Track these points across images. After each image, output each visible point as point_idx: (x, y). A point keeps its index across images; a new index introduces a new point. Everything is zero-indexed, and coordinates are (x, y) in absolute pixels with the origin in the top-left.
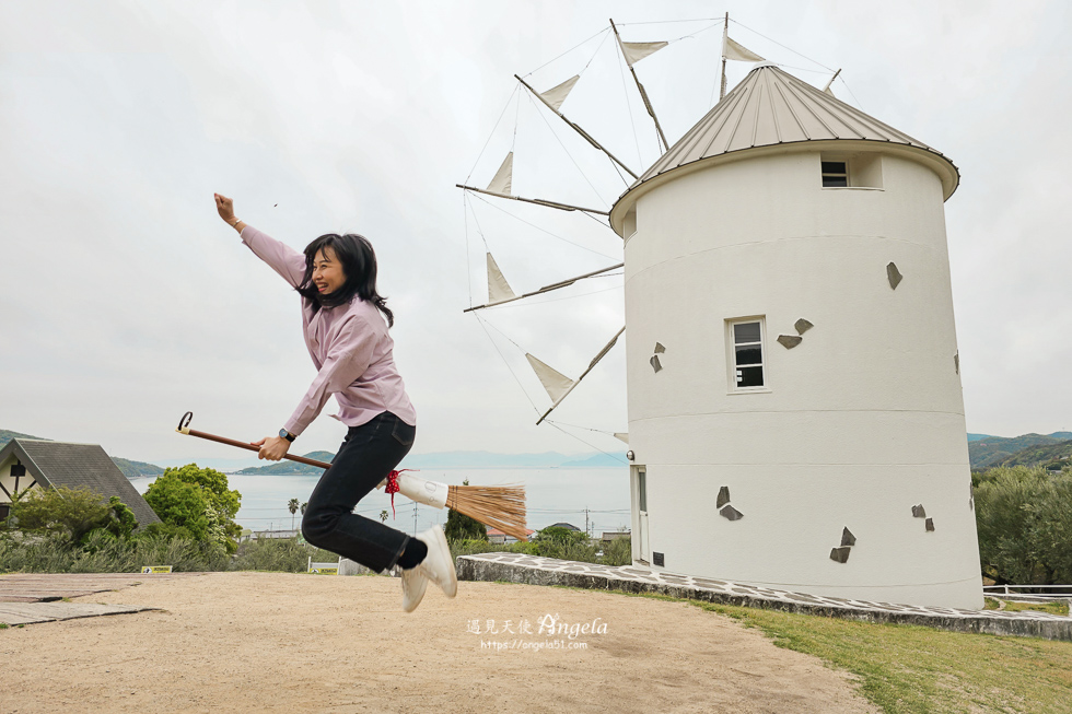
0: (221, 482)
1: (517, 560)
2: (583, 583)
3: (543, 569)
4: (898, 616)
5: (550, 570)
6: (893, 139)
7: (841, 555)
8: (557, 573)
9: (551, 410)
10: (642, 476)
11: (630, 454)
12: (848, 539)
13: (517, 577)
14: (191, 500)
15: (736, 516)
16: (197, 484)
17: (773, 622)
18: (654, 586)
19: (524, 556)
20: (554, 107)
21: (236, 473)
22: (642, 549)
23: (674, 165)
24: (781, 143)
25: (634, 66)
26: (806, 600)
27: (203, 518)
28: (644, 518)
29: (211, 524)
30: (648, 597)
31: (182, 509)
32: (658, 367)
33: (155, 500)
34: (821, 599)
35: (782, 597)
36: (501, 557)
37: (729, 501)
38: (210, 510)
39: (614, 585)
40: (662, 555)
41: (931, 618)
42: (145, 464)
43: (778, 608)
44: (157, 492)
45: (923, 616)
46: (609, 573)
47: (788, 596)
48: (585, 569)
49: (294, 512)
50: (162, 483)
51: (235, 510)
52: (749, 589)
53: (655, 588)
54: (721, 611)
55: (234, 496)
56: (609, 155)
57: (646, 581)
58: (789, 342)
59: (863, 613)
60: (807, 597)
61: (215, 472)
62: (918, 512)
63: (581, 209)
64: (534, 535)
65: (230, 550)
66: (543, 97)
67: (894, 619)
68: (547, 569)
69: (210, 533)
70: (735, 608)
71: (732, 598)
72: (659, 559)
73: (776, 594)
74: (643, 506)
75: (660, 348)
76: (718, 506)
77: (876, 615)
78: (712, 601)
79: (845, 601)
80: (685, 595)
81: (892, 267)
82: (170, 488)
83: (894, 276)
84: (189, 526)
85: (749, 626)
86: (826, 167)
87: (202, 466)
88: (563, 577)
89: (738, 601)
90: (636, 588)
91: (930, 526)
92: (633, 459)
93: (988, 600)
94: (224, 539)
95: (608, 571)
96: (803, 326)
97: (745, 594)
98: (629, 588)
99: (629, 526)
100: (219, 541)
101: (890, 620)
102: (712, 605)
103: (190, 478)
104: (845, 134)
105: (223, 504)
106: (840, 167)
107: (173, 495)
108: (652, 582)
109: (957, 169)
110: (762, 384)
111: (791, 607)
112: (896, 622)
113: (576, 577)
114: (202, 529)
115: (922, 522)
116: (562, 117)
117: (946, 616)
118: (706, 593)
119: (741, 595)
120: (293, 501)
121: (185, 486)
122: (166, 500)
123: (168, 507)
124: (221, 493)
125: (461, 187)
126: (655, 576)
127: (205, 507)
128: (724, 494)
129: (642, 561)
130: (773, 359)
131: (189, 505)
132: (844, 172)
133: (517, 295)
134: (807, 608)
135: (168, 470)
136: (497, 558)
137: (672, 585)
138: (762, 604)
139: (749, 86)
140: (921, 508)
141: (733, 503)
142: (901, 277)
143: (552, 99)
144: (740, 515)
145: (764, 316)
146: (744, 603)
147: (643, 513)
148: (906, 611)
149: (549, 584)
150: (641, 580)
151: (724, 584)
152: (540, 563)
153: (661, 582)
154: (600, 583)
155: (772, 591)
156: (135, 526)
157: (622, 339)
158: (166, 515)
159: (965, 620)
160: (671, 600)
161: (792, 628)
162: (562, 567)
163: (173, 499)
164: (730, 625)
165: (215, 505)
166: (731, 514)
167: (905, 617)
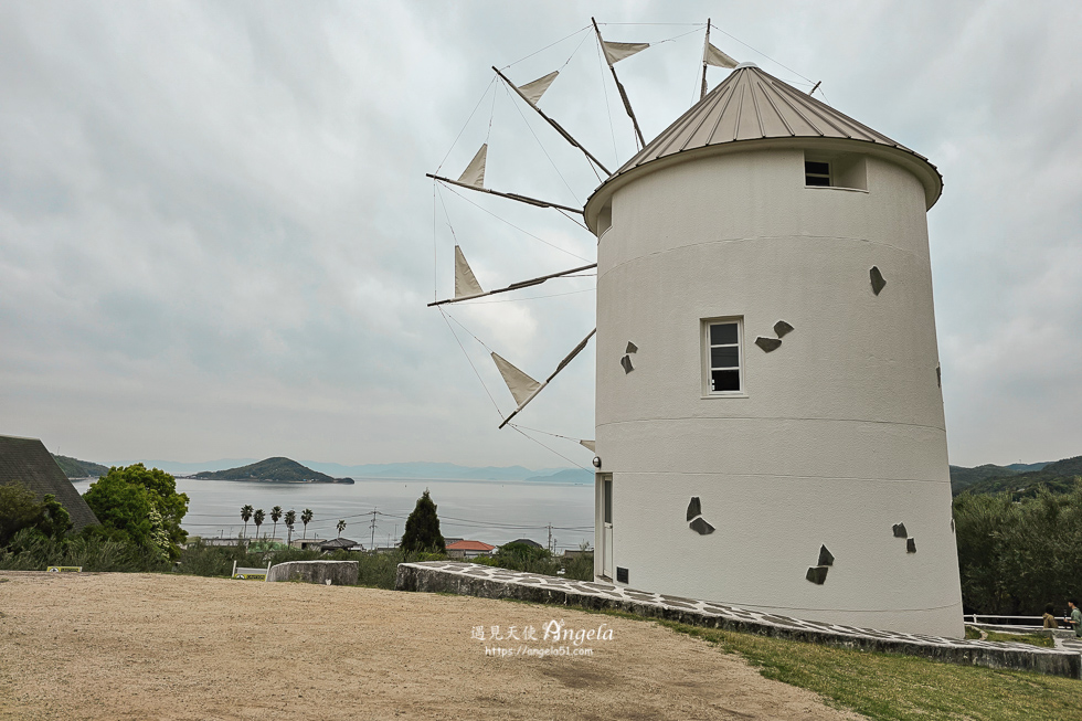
0: (169, 484)
1: (466, 569)
2: (537, 596)
3: (494, 580)
4: (886, 643)
5: (503, 581)
6: (878, 141)
7: (817, 576)
8: (510, 585)
9: (515, 413)
10: (608, 486)
11: (596, 460)
12: (826, 558)
13: (464, 588)
14: (134, 502)
15: (707, 530)
16: (142, 485)
17: (754, 647)
18: (618, 602)
19: (475, 566)
20: (532, 101)
21: (190, 477)
22: (605, 565)
23: (653, 157)
24: (764, 137)
25: (614, 65)
26: (786, 624)
27: (146, 521)
28: (608, 531)
29: (154, 528)
30: (610, 614)
31: (124, 511)
32: (629, 368)
33: (95, 500)
34: (801, 623)
35: (759, 620)
36: (448, 566)
37: (700, 513)
38: (154, 513)
39: (572, 601)
40: (627, 570)
41: (921, 647)
42: (94, 464)
43: (755, 631)
44: (98, 492)
45: (913, 645)
46: (569, 587)
47: (764, 618)
48: (542, 582)
49: (246, 519)
50: (104, 482)
51: (181, 513)
52: (723, 609)
53: (619, 604)
54: (694, 634)
55: (181, 499)
56: (586, 153)
57: (609, 597)
58: (767, 345)
59: (848, 639)
60: (785, 620)
61: (162, 473)
62: (900, 531)
63: (555, 206)
64: (494, 551)
65: (173, 556)
66: (520, 90)
67: (882, 647)
68: (498, 580)
69: (153, 537)
70: (710, 630)
71: (705, 619)
72: (623, 575)
73: (753, 615)
74: (608, 518)
75: (632, 348)
76: (689, 519)
77: (863, 642)
78: (682, 621)
79: (827, 625)
80: (651, 613)
81: (875, 272)
82: (113, 488)
83: (877, 282)
84: (130, 530)
85: (728, 651)
86: (809, 167)
87: (149, 468)
88: (516, 590)
89: (710, 622)
90: (598, 605)
91: (911, 547)
92: (599, 465)
93: (968, 629)
94: (167, 544)
95: (567, 585)
96: (783, 328)
97: (719, 615)
98: (589, 604)
99: (593, 545)
100: (162, 547)
101: (877, 648)
102: (684, 626)
103: (135, 478)
104: (829, 132)
105: (168, 507)
106: (823, 168)
107: (115, 496)
108: (615, 598)
109: (940, 177)
110: (738, 389)
111: (769, 631)
112: (883, 651)
113: (531, 590)
114: (144, 532)
115: (903, 542)
116: (540, 112)
117: (937, 645)
118: (676, 612)
119: (714, 615)
120: (247, 508)
121: (129, 487)
122: (108, 501)
123: (109, 509)
124: (167, 496)
125: (431, 176)
126: (620, 592)
127: (149, 510)
128: (695, 506)
129: (604, 577)
130: (750, 361)
131: (131, 507)
132: (827, 173)
133: (485, 292)
134: (787, 632)
135: (113, 469)
136: (444, 567)
137: (638, 602)
138: (737, 626)
139: (731, 85)
140: (902, 527)
141: (704, 516)
142: (884, 283)
143: (530, 92)
144: (711, 529)
145: (742, 317)
146: (717, 625)
147: (608, 525)
148: (893, 638)
149: (500, 598)
150: (603, 595)
151: (695, 602)
152: (491, 574)
153: (627, 599)
154: (558, 598)
155: (747, 612)
156: (70, 527)
157: (592, 342)
158: (107, 517)
159: (957, 649)
160: (637, 619)
161: (777, 655)
162: (516, 578)
163: (114, 500)
164: (706, 650)
165: (160, 507)
166: (702, 528)
167: (893, 645)
